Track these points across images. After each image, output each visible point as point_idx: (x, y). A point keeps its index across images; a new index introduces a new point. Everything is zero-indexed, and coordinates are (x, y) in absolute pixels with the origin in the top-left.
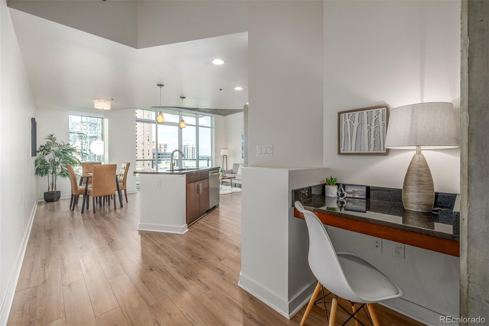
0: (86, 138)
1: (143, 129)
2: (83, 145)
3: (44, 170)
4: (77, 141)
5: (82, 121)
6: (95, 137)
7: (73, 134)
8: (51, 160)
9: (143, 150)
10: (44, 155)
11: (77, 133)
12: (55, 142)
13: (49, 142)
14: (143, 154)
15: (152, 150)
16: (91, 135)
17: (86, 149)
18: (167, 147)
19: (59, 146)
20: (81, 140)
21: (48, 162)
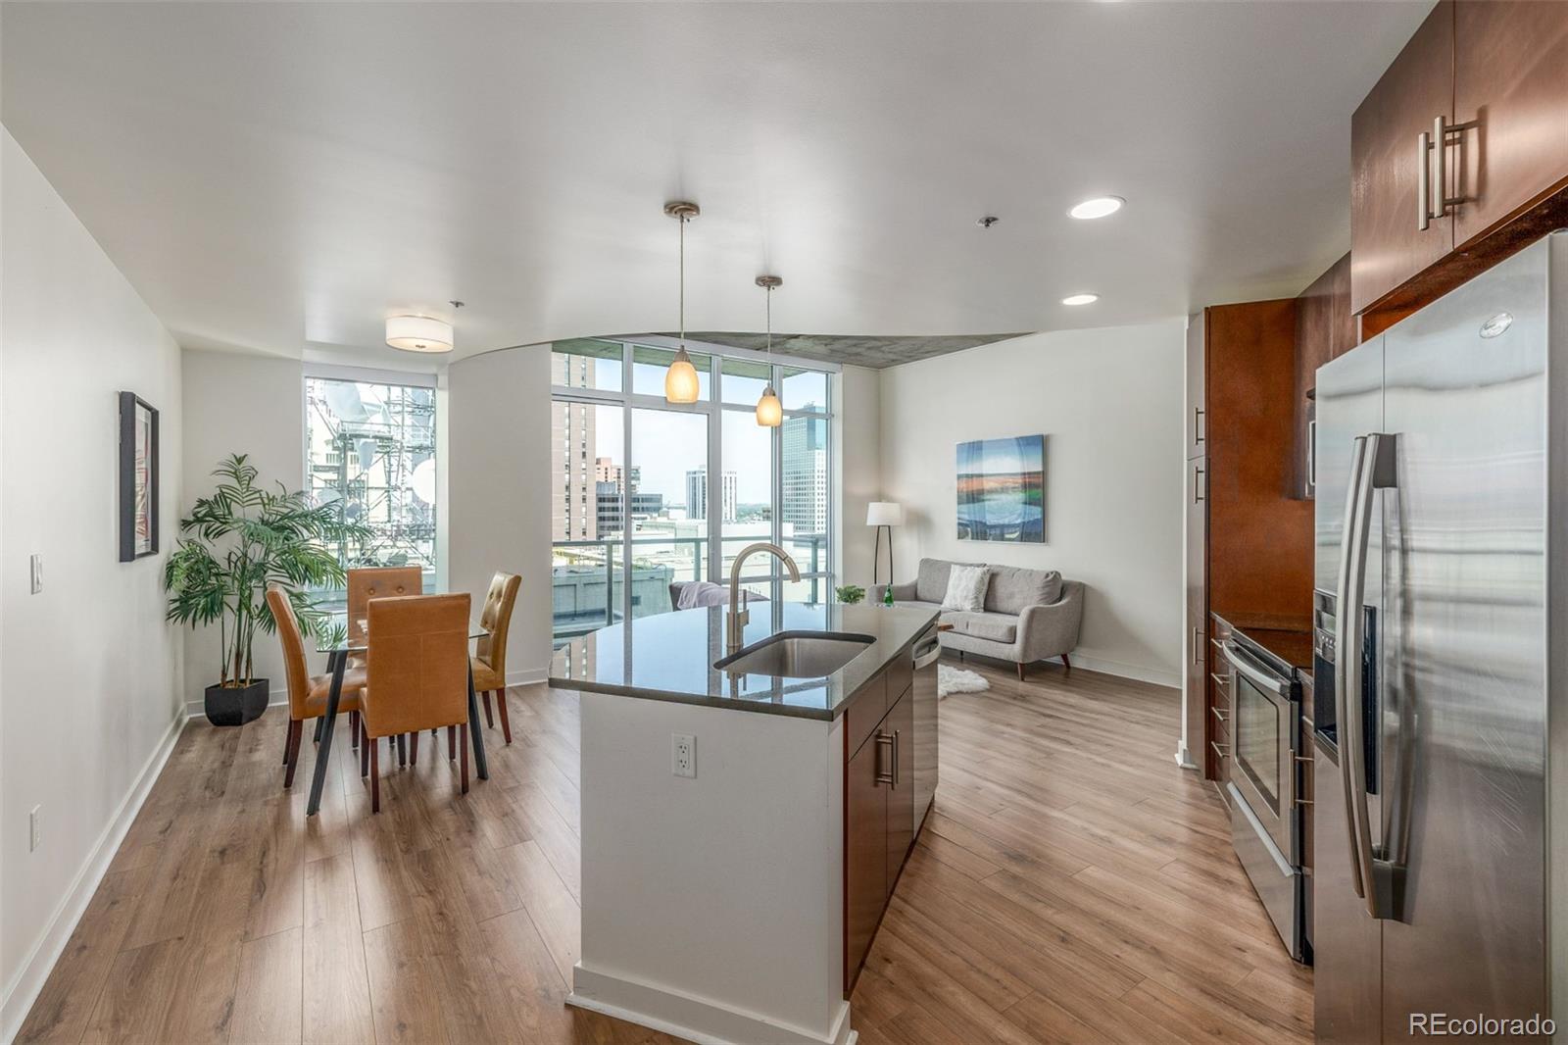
0: (400, 452)
1: (567, 420)
2: (392, 474)
3: (202, 602)
4: (374, 460)
5: (389, 398)
6: (427, 448)
7: (363, 440)
8: (234, 558)
9: (568, 488)
10: (211, 536)
11: (375, 437)
12: (251, 485)
13: (228, 487)
14: (568, 500)
15: (595, 487)
16: (416, 443)
17: (399, 484)
18: (641, 478)
19: (266, 501)
20: (386, 456)
21: (224, 565)
